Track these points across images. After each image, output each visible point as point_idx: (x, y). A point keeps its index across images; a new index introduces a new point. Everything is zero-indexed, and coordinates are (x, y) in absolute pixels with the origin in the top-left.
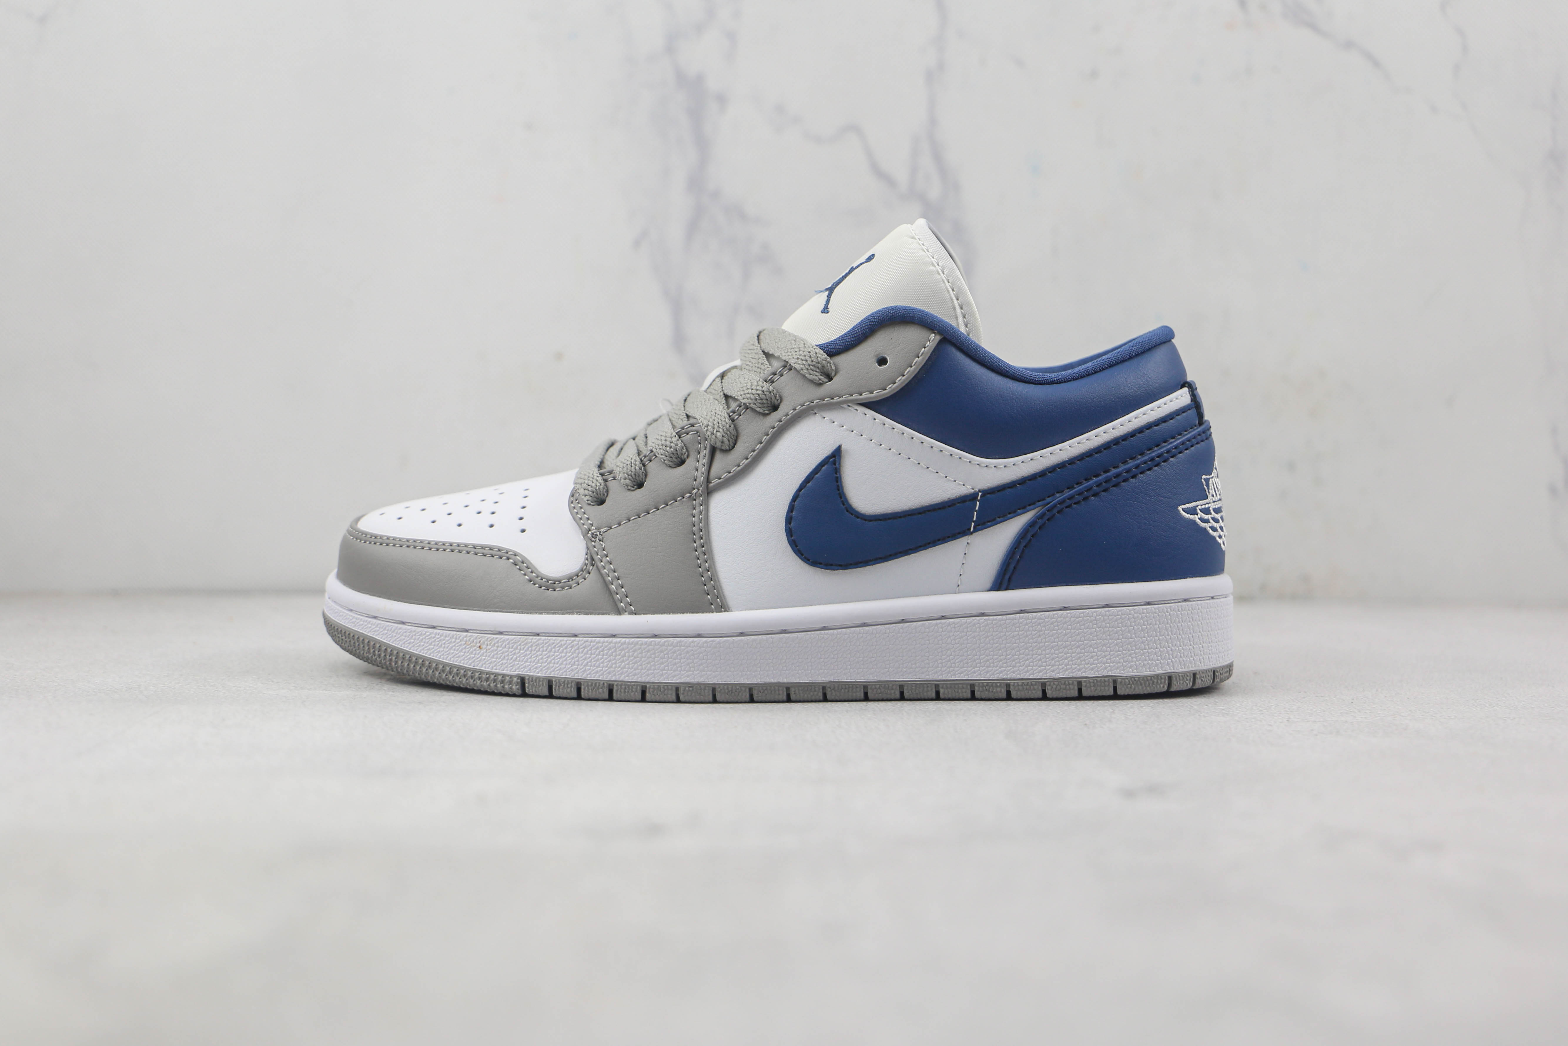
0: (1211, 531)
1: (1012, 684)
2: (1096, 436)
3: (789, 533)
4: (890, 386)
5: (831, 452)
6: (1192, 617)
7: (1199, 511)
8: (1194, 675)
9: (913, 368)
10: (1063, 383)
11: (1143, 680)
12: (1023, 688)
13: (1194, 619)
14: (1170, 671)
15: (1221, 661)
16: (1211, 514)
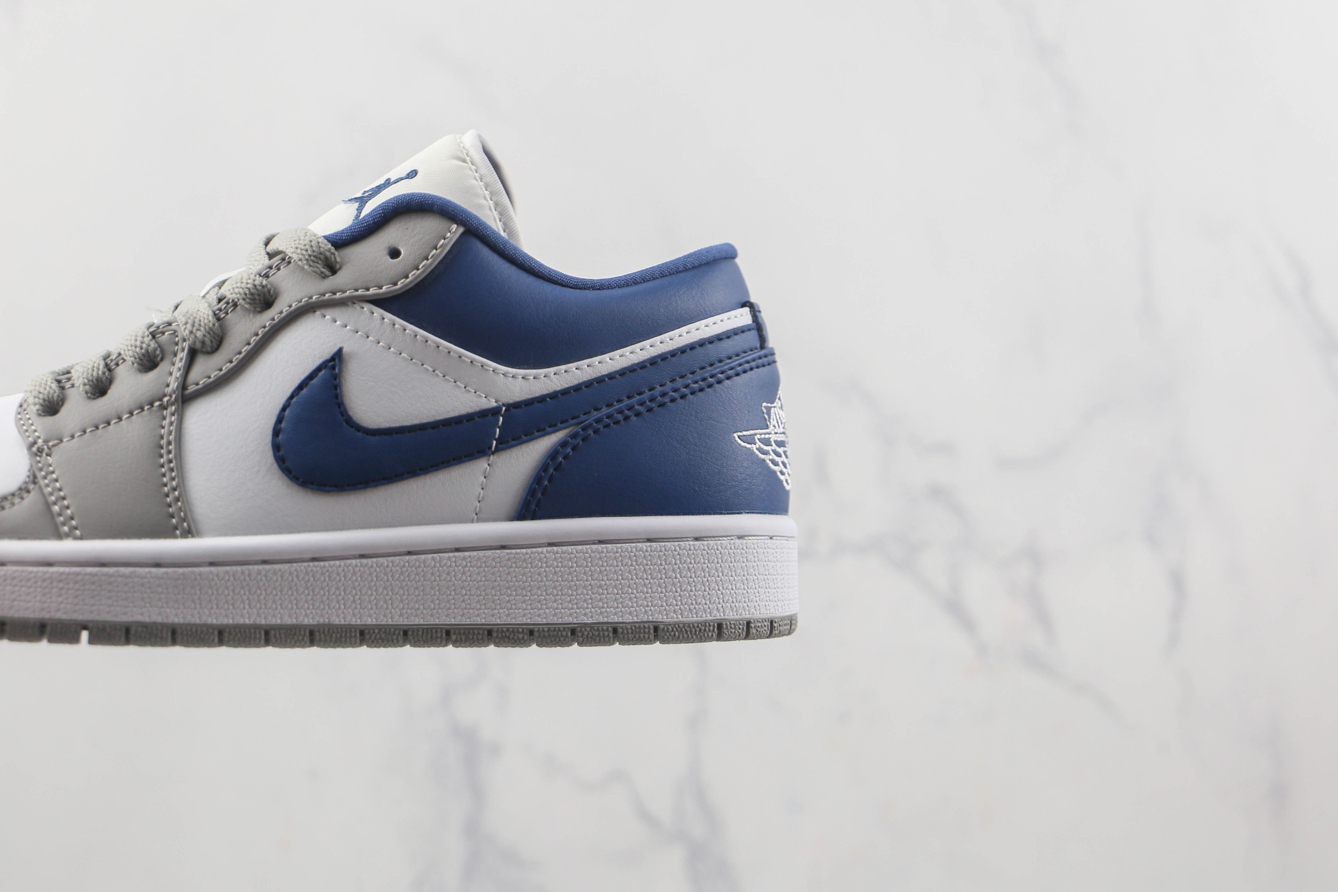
0: (771, 465)
1: (536, 629)
2: (641, 350)
3: (276, 447)
4: (402, 281)
5: (331, 355)
6: (746, 557)
7: (757, 441)
8: (748, 623)
9: (430, 261)
10: (606, 289)
11: (689, 626)
12: (549, 635)
13: (749, 559)
14: (720, 618)
15: (780, 609)
16: (772, 446)
